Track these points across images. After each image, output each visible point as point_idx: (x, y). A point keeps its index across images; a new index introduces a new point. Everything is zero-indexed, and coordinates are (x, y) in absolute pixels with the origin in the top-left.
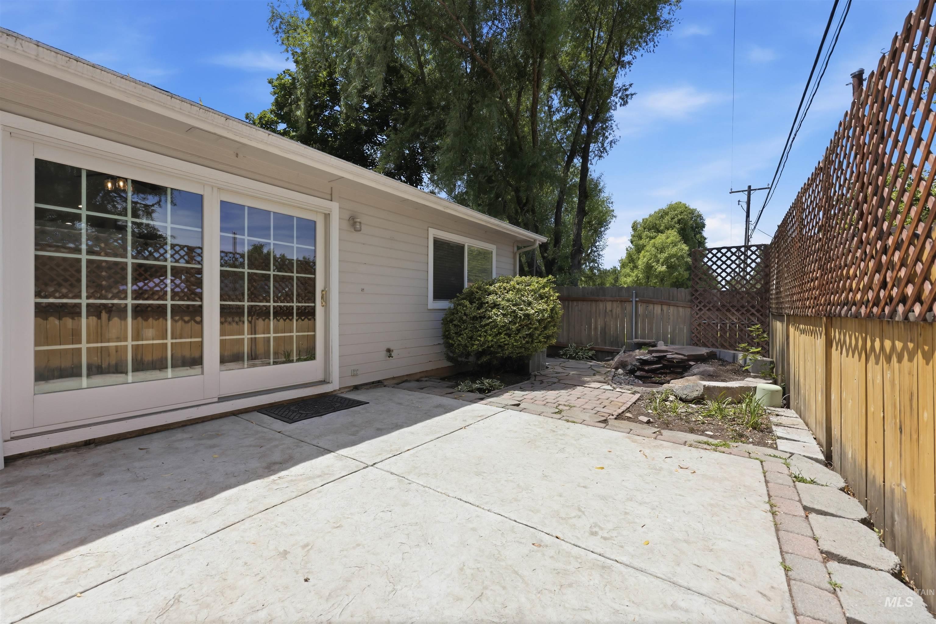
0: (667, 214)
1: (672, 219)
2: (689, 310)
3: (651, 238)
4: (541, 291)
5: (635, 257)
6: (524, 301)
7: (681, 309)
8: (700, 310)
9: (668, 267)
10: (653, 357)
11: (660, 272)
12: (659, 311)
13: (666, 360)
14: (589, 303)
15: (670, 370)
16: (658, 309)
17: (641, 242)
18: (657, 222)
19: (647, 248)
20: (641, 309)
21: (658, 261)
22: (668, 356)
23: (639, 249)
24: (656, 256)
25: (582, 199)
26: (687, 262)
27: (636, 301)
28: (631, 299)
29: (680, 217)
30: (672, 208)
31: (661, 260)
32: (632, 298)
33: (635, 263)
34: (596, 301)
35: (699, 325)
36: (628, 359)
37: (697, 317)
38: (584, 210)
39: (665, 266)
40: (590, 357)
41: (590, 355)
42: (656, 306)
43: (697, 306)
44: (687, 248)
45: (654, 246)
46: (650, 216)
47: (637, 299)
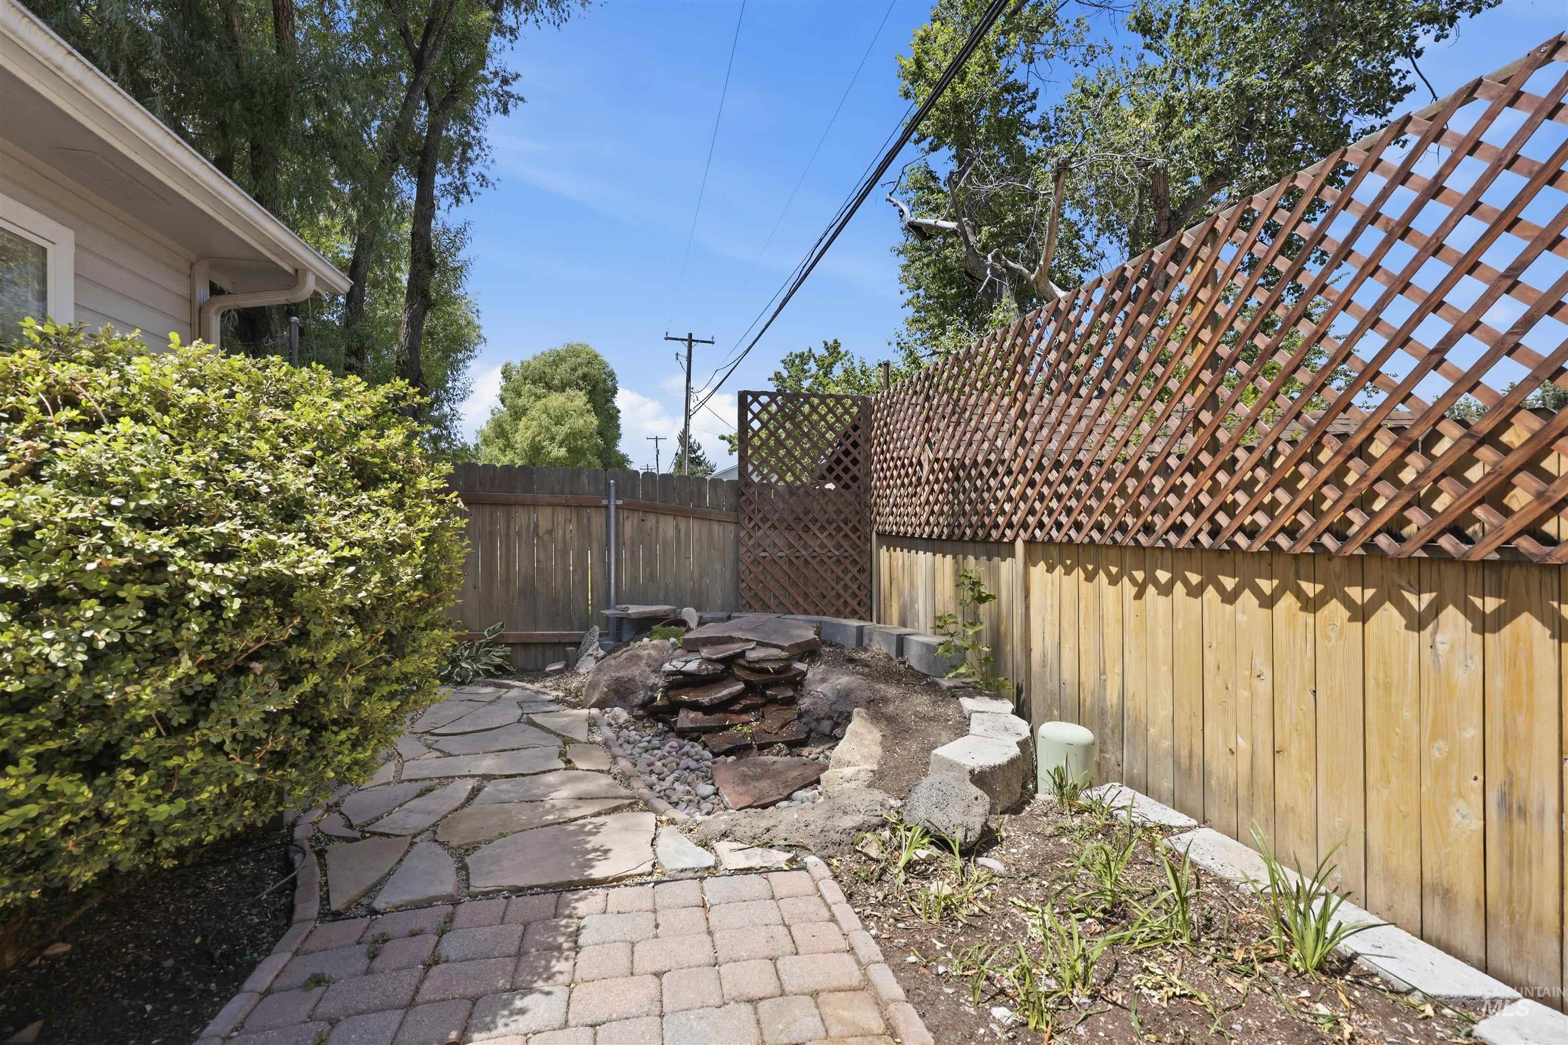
0: (563, 359)
1: (574, 370)
2: (732, 528)
3: (538, 398)
4: (365, 441)
5: (508, 428)
6: (240, 492)
7: (716, 527)
8: (757, 527)
9: (569, 451)
10: (709, 660)
11: (557, 459)
12: (671, 532)
13: (743, 667)
14: (487, 509)
15: (763, 695)
16: (667, 526)
17: (521, 402)
18: (548, 370)
19: (533, 413)
20: (629, 528)
21: (552, 439)
22: (752, 655)
23: (517, 414)
24: (548, 429)
25: (420, 266)
26: (596, 444)
27: (617, 507)
28: (605, 502)
29: (586, 369)
30: (573, 352)
31: (559, 438)
32: (609, 499)
33: (508, 439)
34: (509, 505)
35: (756, 561)
36: (635, 671)
37: (751, 542)
38: (425, 295)
39: (564, 449)
40: (498, 667)
41: (498, 661)
42: (662, 519)
43: (751, 520)
44: (596, 422)
45: (546, 411)
46: (535, 358)
47: (620, 502)
